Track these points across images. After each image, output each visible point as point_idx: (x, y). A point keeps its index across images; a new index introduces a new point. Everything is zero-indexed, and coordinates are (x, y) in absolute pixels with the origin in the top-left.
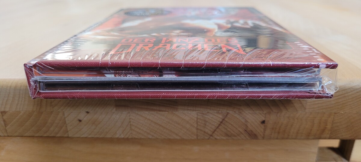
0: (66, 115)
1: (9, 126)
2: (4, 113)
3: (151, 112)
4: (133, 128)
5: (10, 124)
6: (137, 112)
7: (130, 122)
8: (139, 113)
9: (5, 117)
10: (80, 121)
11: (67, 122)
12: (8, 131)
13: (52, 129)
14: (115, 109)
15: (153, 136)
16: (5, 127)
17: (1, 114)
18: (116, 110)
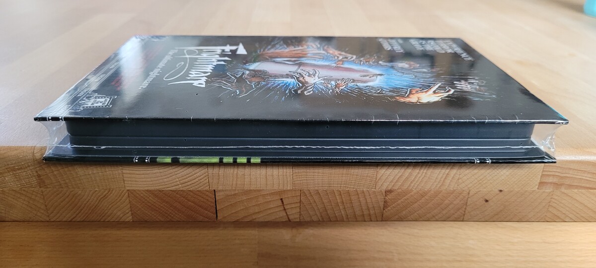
0: (471, 194)
1: (389, 208)
2: (388, 192)
3: (580, 190)
4: (550, 210)
5: (392, 206)
6: (563, 190)
7: (550, 202)
8: (566, 191)
9: (389, 197)
10: (487, 201)
11: (469, 203)
12: (384, 216)
13: (444, 212)
14: (537, 187)
15: (571, 219)
16: (382, 210)
17: (384, 193)
18: (538, 189)
